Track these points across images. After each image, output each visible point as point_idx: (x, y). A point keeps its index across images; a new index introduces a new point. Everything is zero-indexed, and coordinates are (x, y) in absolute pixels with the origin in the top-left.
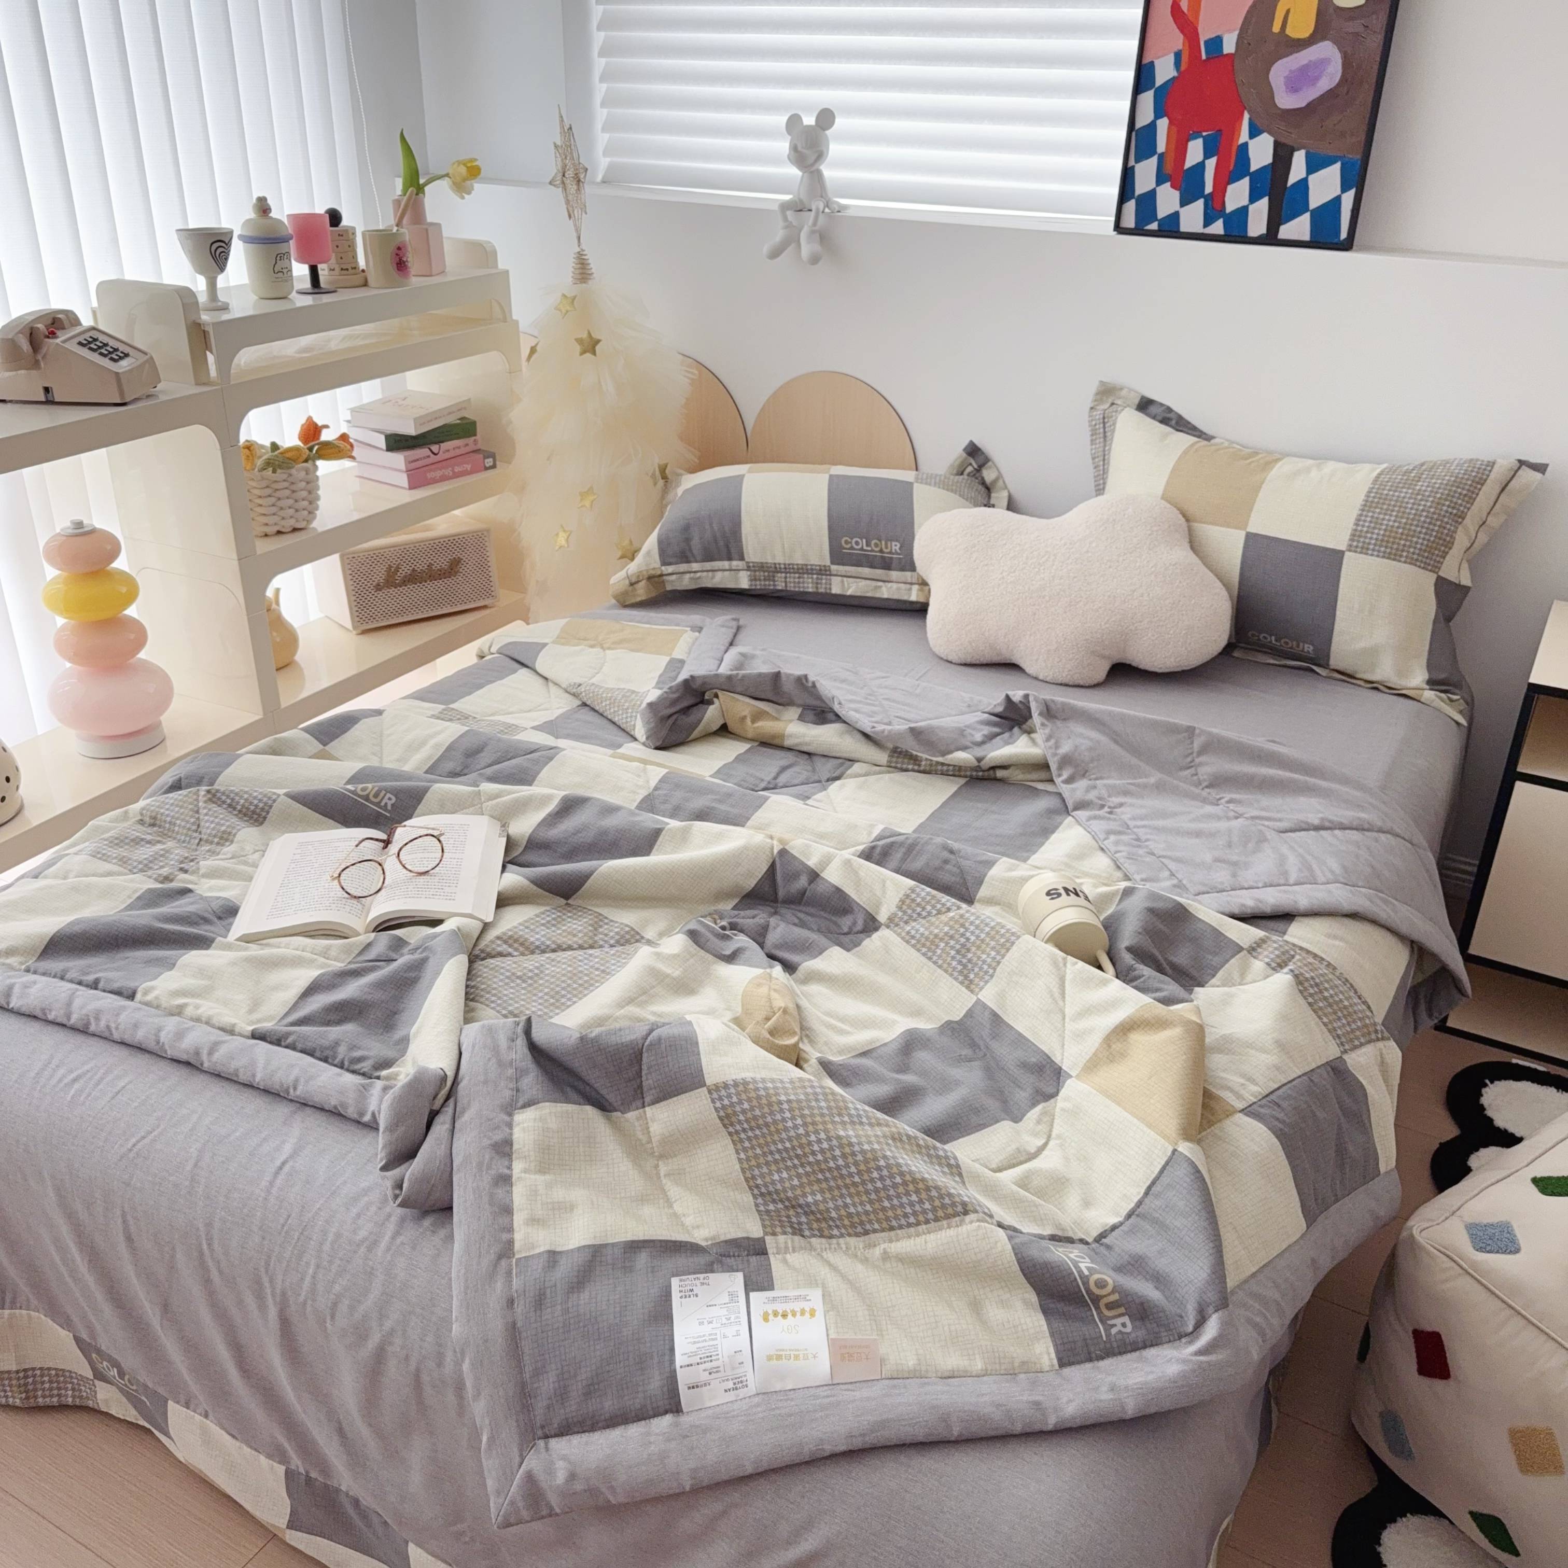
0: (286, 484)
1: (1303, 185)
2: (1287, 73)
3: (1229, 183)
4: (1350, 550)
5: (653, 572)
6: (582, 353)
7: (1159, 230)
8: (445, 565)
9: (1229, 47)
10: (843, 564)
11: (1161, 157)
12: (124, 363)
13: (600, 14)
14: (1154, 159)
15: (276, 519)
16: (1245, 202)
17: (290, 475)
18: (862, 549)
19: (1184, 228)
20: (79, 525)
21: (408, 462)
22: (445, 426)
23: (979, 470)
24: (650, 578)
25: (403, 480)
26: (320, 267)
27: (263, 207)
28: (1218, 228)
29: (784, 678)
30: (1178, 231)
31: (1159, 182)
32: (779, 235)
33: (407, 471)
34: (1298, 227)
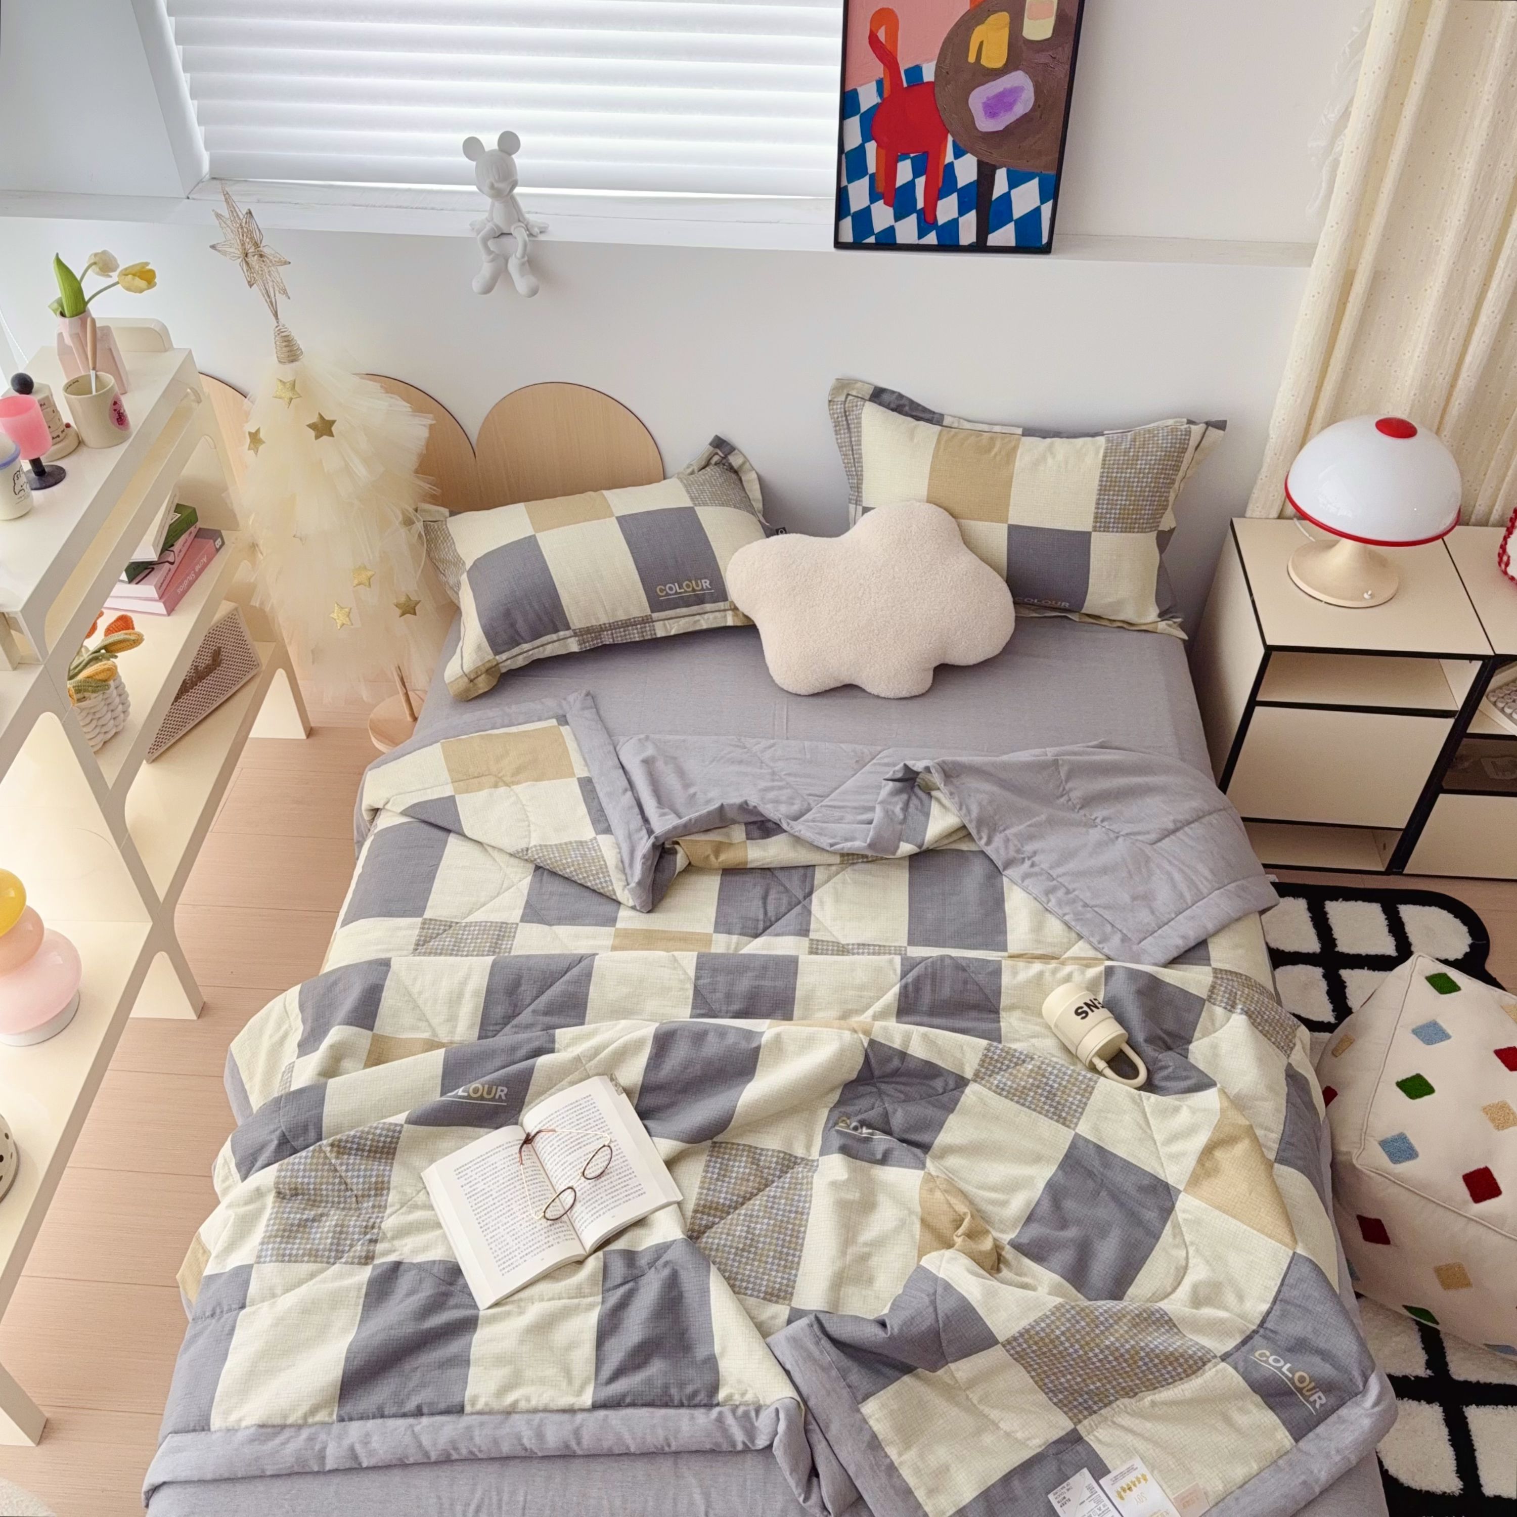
1: (1006, 198)
2: (985, 100)
3: (940, 197)
4: (1095, 531)
5: (488, 665)
6: (317, 437)
7: (876, 244)
8: (208, 660)
10: (662, 610)
14: (867, 179)
16: (956, 215)
18: (676, 593)
19: (900, 240)
22: (171, 527)
23: (726, 459)
24: (487, 670)
25: (160, 607)
28: (931, 238)
29: (727, 809)
30: (894, 244)
31: (873, 200)
32: (486, 269)
33: (161, 598)
34: (1005, 235)
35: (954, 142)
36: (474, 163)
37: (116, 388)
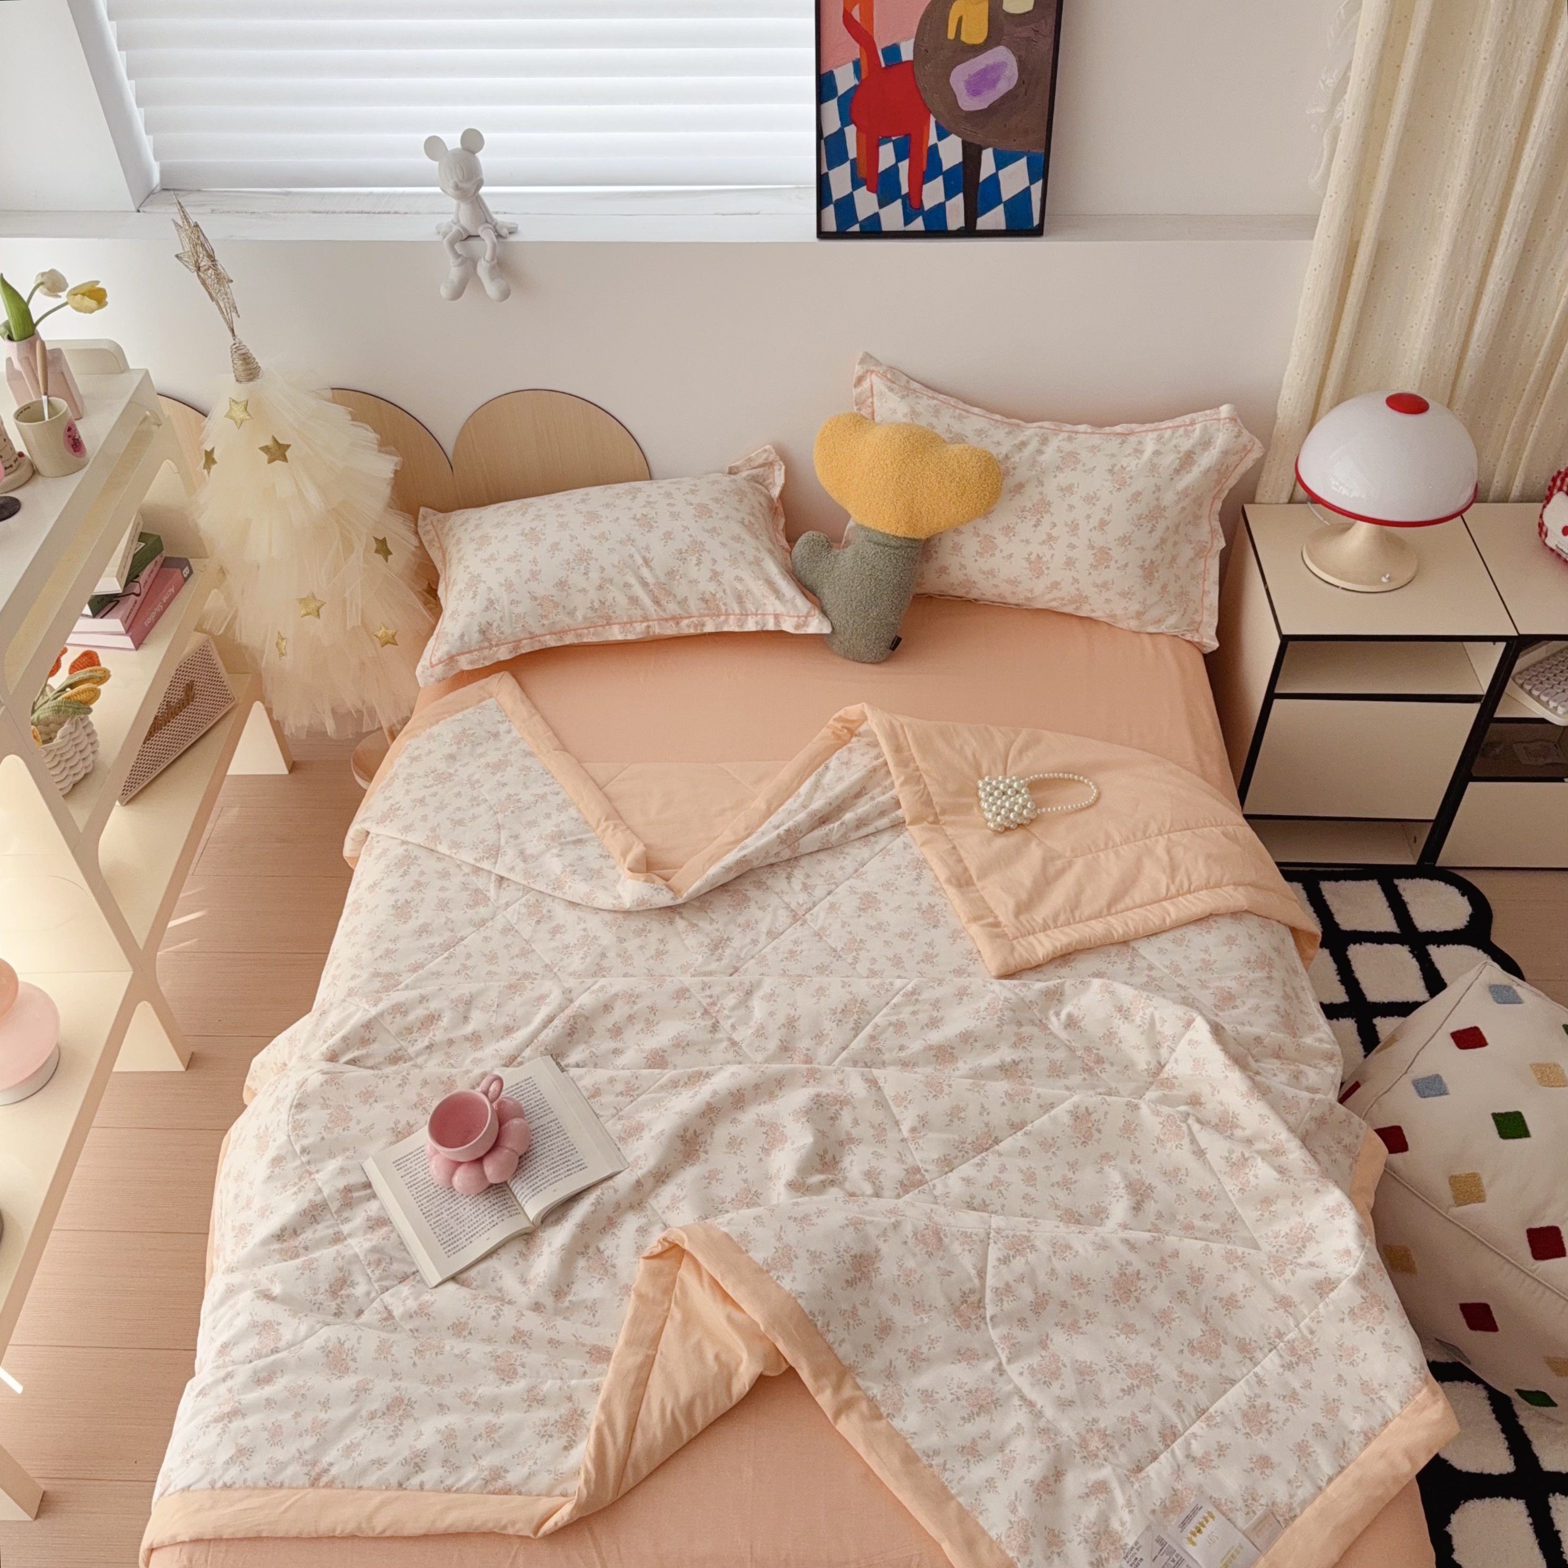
2: (967, 78)
3: (924, 183)
6: (270, 461)
7: (861, 232)
9: (907, 53)
11: (854, 163)
14: (847, 166)
19: (886, 227)
21: (124, 622)
22: (135, 557)
25: (127, 642)
28: (918, 224)
30: (880, 232)
31: (855, 186)
33: (127, 631)
34: (994, 218)
35: (937, 123)
36: (437, 163)
37: (70, 414)
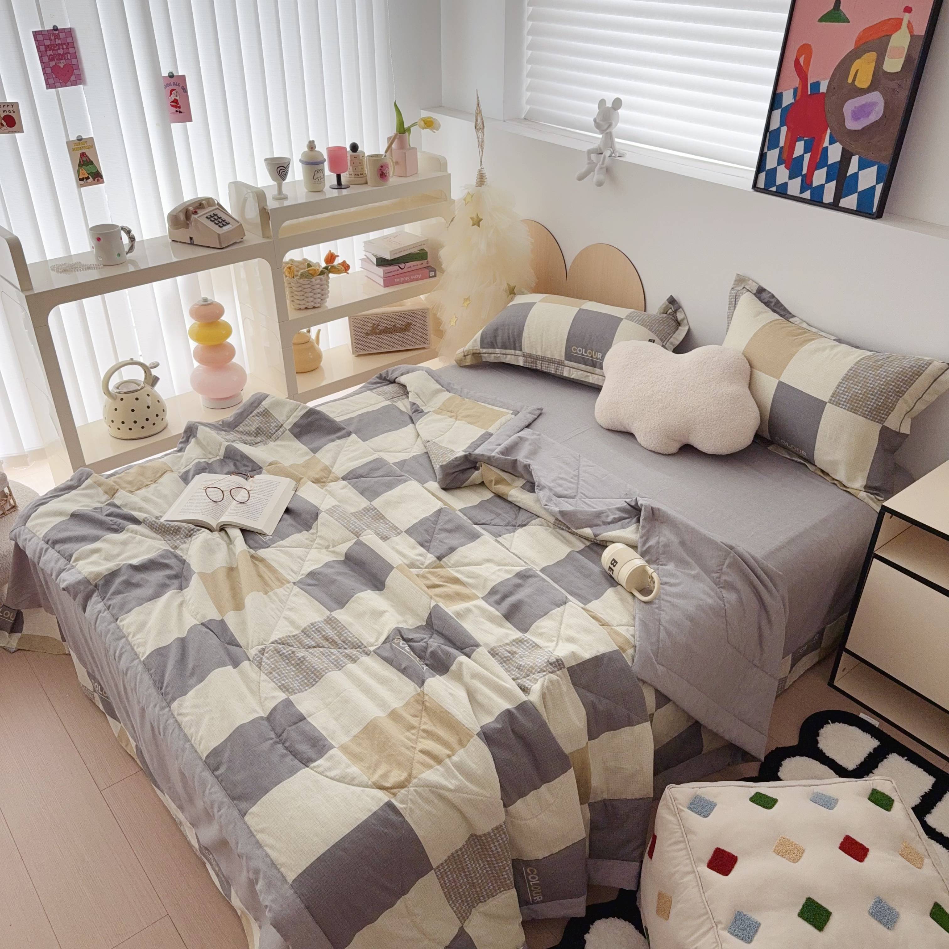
0: (309, 286)
1: (856, 175)
2: (853, 108)
3: (816, 169)
4: (830, 403)
5: (474, 351)
6: (473, 225)
7: (776, 192)
9: (823, 88)
10: (571, 361)
11: (782, 148)
12: (226, 228)
13: (530, 26)
14: (778, 149)
15: (303, 302)
16: (824, 182)
17: (311, 282)
18: (582, 354)
19: (789, 193)
20: (205, 300)
21: (385, 273)
22: (410, 254)
23: (675, 311)
24: (474, 354)
25: (381, 282)
26: (342, 175)
27: (312, 146)
28: (807, 195)
30: (787, 194)
31: (779, 164)
33: (384, 278)
34: (850, 201)
